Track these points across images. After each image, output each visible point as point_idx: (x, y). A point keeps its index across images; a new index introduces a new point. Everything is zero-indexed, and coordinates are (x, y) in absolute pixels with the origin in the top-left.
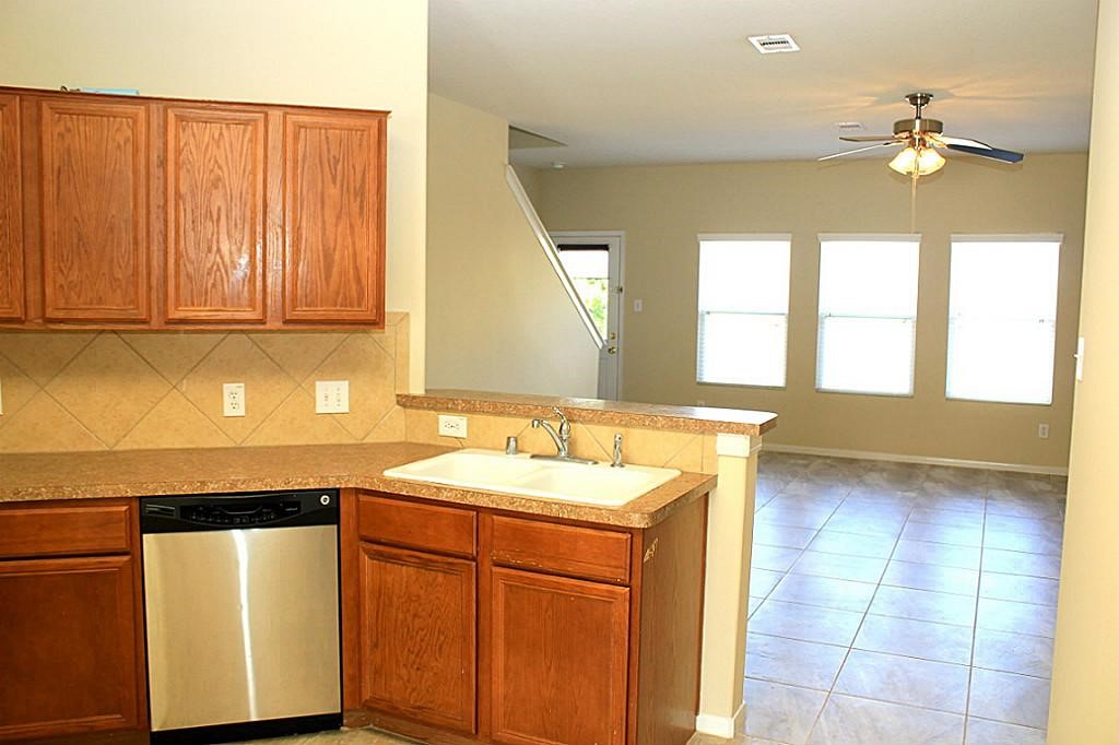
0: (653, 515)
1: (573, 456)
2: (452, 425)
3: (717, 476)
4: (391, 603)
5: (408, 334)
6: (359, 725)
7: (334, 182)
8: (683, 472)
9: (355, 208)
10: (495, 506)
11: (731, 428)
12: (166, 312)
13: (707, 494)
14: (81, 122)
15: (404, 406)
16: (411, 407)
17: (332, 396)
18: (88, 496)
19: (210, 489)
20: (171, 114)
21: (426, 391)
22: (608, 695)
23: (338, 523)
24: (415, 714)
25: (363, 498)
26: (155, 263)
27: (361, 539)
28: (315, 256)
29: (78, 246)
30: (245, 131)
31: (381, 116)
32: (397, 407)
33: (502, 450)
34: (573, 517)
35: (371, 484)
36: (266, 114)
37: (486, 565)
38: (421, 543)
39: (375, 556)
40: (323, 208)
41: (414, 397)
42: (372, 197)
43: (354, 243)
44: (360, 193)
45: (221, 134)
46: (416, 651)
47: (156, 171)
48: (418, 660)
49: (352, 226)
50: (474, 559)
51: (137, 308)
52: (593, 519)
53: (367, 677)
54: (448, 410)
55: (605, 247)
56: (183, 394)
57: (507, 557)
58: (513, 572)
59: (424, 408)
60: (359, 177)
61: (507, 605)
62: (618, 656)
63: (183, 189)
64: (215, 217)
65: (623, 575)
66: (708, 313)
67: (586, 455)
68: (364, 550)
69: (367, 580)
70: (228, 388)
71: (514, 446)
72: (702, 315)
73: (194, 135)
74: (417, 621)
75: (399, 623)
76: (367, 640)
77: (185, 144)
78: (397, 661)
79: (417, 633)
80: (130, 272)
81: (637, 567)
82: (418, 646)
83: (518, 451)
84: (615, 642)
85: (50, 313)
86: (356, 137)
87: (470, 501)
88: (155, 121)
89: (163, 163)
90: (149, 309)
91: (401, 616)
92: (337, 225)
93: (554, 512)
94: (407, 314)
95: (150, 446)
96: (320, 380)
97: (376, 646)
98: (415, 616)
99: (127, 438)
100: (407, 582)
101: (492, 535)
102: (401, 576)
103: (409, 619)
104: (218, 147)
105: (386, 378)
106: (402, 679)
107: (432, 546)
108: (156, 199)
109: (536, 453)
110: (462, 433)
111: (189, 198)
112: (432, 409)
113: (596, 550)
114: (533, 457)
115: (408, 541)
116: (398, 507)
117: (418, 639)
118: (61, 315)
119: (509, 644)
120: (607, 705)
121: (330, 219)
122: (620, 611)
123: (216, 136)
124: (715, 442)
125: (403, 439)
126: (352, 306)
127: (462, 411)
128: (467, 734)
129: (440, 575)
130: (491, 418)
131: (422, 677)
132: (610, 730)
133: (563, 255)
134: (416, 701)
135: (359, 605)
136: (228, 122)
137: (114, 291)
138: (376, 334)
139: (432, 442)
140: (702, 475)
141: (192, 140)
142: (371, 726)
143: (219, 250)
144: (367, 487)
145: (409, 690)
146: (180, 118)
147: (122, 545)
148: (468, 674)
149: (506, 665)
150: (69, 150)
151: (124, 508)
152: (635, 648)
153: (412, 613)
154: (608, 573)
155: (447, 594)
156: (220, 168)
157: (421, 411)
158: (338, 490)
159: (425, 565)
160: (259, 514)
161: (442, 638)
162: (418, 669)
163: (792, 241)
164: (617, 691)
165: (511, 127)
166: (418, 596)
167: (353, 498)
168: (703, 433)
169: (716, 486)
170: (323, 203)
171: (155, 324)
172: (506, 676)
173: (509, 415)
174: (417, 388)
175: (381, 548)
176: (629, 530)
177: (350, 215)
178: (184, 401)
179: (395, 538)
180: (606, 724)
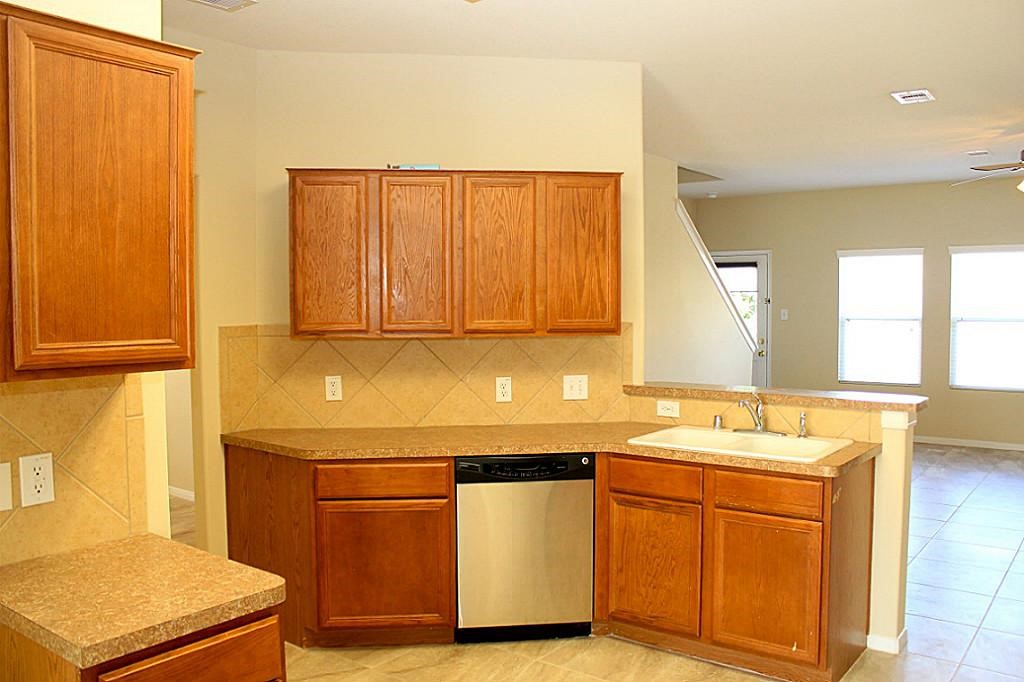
0: (840, 468)
1: (766, 429)
2: (667, 408)
3: (881, 444)
4: (634, 536)
5: (631, 340)
6: (603, 633)
7: (584, 226)
8: (855, 442)
9: (599, 245)
10: (717, 463)
11: (892, 407)
12: (463, 326)
13: (874, 459)
14: (408, 191)
15: (629, 394)
16: (635, 394)
17: (576, 386)
18: (421, 456)
19: (505, 451)
20: (468, 181)
21: (646, 383)
22: (805, 604)
23: (594, 479)
24: (651, 622)
25: (612, 459)
26: (456, 288)
27: (610, 491)
28: (571, 281)
29: (405, 278)
30: (519, 192)
31: (616, 177)
32: (624, 395)
33: (710, 427)
34: (778, 470)
35: (620, 449)
36: (535, 179)
37: (710, 508)
38: (659, 492)
39: (620, 502)
40: (576, 246)
41: (638, 387)
42: (609, 236)
43: (598, 271)
44: (603, 234)
45: (503, 194)
46: (653, 574)
47: (457, 223)
48: (655, 581)
49: (597, 259)
50: (700, 503)
51: (445, 322)
52: (794, 471)
53: (614, 595)
54: (665, 396)
55: (754, 264)
56: (467, 385)
57: (727, 501)
58: (731, 512)
59: (645, 396)
60: (601, 223)
61: (726, 537)
62: (814, 574)
63: (477, 235)
64: (499, 255)
65: (817, 513)
66: (848, 320)
67: (776, 429)
68: (613, 498)
69: (615, 521)
70: (500, 381)
71: (720, 423)
72: (842, 322)
73: (484, 196)
74: (655, 551)
75: (640, 553)
76: (614, 567)
77: (478, 203)
78: (638, 582)
79: (654, 560)
80: (440, 295)
81: (828, 507)
82: (654, 571)
83: (722, 427)
84: (811, 563)
85: (386, 327)
86: (599, 193)
87: (698, 459)
88: (457, 187)
89: (463, 216)
90: (453, 323)
91: (641, 547)
92: (586, 258)
93: (763, 466)
94: (631, 324)
95: (444, 424)
96: (566, 374)
97: (621, 570)
98: (653, 547)
99: (427, 417)
100: (647, 522)
101: (715, 486)
102: (642, 517)
103: (648, 549)
104: (501, 204)
105: (615, 373)
106: (641, 595)
107: (668, 494)
108: (458, 243)
109: (736, 428)
110: (676, 414)
111: (480, 242)
112: (653, 396)
113: (795, 494)
114: (735, 431)
115: (649, 491)
116: (641, 466)
117: (655, 564)
118: (393, 327)
119: (729, 568)
120: (805, 611)
121: (582, 253)
122: (815, 541)
123: (500, 196)
124: (880, 417)
125: (628, 420)
126: (598, 318)
127: (676, 397)
128: (692, 636)
129: (673, 516)
130: (699, 402)
131: (658, 593)
132: (806, 632)
133: (721, 271)
134: (652, 612)
135: (608, 540)
136: (507, 186)
137: (429, 309)
138: (610, 338)
139: (652, 421)
140: (870, 444)
141: (482, 200)
142: (612, 635)
143: (502, 279)
144: (617, 451)
145: (647, 604)
146: (474, 184)
147: (443, 491)
148: (695, 590)
149: (725, 583)
150: (399, 210)
151: (445, 465)
152: (826, 568)
153: (651, 544)
154: (805, 511)
155: (679, 529)
156: (502, 219)
157: (643, 398)
158: (594, 454)
159: (661, 508)
160: (539, 471)
161: (673, 563)
162: (654, 587)
163: (924, 254)
164: (812, 603)
165: (679, 168)
166: (656, 532)
167: (605, 461)
168: (870, 411)
169: (881, 452)
170: (576, 241)
171: (456, 333)
172: (724, 593)
173: (714, 399)
174: (638, 380)
175: (627, 496)
176: (822, 479)
177: (595, 250)
178: (468, 390)
179: (638, 489)
180: (804, 627)
